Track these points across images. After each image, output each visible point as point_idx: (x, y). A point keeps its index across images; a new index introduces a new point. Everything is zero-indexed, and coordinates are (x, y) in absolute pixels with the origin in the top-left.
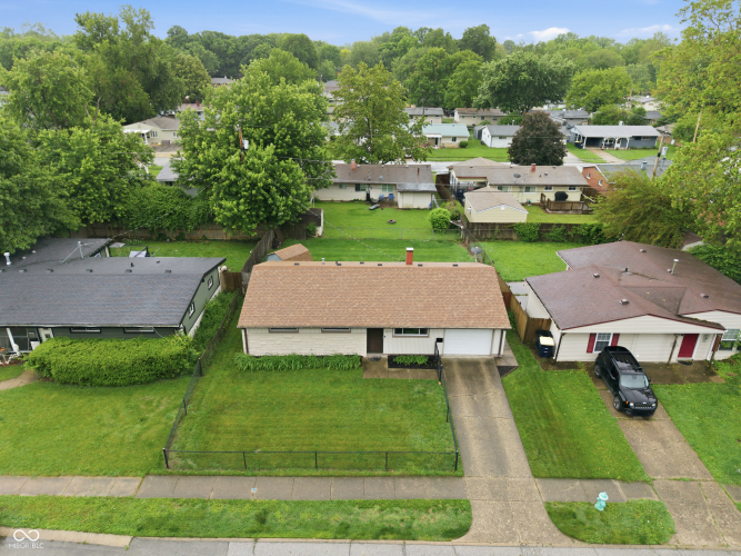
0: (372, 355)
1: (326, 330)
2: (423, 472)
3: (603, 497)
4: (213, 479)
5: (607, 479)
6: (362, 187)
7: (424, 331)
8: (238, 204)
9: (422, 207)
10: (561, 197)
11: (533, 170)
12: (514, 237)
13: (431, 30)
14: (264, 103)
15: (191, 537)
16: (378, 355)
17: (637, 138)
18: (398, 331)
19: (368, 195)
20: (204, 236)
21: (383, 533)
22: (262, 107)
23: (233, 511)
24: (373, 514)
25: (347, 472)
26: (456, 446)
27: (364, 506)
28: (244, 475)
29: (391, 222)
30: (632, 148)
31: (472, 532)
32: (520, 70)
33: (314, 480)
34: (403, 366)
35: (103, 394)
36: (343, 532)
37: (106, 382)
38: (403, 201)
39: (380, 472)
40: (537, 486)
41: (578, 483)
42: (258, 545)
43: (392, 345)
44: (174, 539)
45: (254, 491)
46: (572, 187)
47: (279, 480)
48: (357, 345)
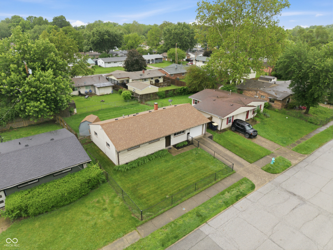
0: (167, 148)
1: (150, 142)
2: (225, 176)
3: (273, 159)
4: (164, 214)
5: (264, 156)
6: (75, 89)
7: (183, 132)
8: (41, 103)
9: (109, 93)
10: (157, 81)
11: (144, 72)
12: (157, 97)
13: (36, 18)
14: (36, 48)
15: (184, 236)
16: (169, 147)
17: (156, 59)
18: (175, 134)
19: (79, 92)
20: (11, 127)
21: (237, 198)
22: (35, 50)
23: (187, 219)
24: (227, 195)
25: (205, 188)
26: (225, 164)
27: (223, 193)
28: (174, 207)
29: (102, 101)
30: (156, 63)
31: (256, 185)
32: (104, 35)
33: (198, 195)
34: (181, 147)
35: (66, 210)
36: (227, 204)
37: (67, 203)
38: (98, 92)
39: (214, 182)
40: (254, 165)
41: (261, 160)
42: (209, 223)
43: (174, 141)
44: (179, 240)
45: (184, 209)
46: (160, 77)
47: (188, 201)
48: (161, 145)
